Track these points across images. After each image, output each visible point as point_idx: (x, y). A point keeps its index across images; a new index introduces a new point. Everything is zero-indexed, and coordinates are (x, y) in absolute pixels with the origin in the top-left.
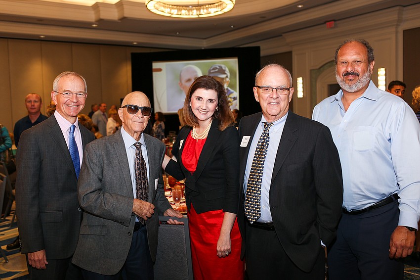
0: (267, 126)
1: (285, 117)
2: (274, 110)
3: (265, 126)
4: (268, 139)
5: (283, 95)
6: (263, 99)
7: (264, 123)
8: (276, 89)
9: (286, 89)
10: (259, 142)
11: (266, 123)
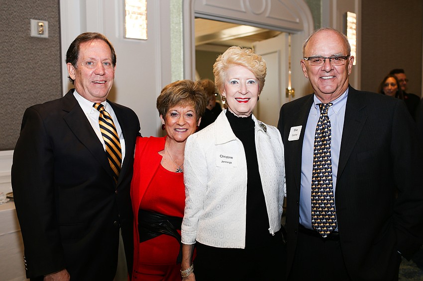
0: (323, 108)
1: (346, 94)
2: (329, 86)
3: (321, 109)
4: (328, 124)
5: (338, 66)
6: (312, 73)
7: (319, 104)
8: (330, 58)
9: (342, 57)
10: (317, 130)
11: (323, 105)
